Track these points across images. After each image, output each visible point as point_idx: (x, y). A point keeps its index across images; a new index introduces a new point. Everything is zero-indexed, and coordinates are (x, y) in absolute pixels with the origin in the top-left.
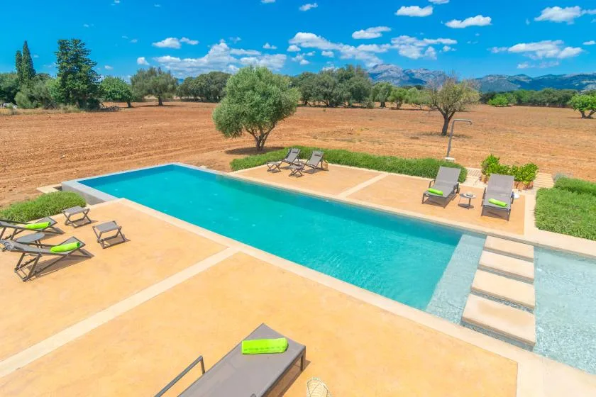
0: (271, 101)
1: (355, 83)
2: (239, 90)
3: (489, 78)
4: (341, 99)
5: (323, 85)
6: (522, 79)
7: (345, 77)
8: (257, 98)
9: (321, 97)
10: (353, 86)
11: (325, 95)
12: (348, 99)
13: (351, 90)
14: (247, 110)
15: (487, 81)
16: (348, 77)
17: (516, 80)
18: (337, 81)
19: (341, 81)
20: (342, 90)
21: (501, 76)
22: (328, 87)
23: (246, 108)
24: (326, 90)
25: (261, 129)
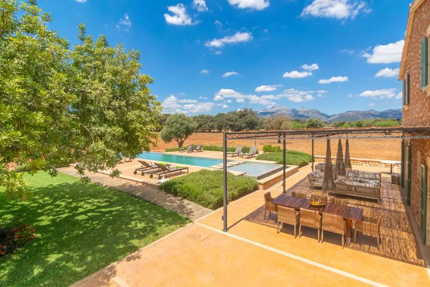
0: (184, 127)
1: (248, 118)
2: (171, 123)
3: (350, 113)
4: (240, 127)
5: (229, 120)
6: (372, 112)
7: (243, 115)
8: (178, 125)
9: (228, 127)
10: (247, 120)
11: (231, 126)
12: (245, 127)
13: (246, 123)
14: (174, 130)
15: (349, 115)
16: (244, 115)
17: (369, 114)
18: (238, 118)
19: (240, 118)
20: (241, 122)
21: (357, 112)
22: (232, 121)
23: (173, 130)
24: (231, 123)
25: (181, 139)
